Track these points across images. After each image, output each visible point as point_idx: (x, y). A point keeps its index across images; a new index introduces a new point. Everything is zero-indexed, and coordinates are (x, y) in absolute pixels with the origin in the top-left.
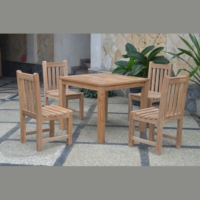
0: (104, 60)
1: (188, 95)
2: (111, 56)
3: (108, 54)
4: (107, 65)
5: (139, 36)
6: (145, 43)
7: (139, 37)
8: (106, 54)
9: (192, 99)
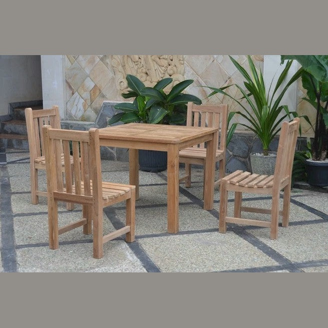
0: (69, 104)
1: (228, 150)
2: (83, 96)
3: (76, 94)
4: (76, 111)
5: (136, 63)
6: (147, 74)
7: (137, 65)
8: (73, 94)
9: (235, 156)
